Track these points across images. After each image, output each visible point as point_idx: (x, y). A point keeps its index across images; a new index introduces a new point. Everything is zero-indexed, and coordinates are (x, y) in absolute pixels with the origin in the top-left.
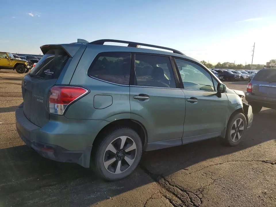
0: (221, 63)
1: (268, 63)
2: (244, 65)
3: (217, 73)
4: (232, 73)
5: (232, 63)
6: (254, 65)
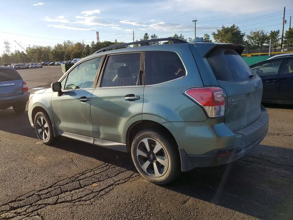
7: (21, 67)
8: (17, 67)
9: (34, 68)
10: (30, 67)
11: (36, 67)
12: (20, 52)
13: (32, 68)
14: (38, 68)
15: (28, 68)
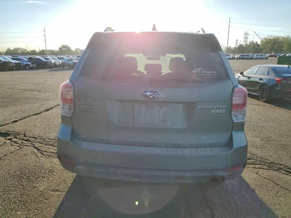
0: (12, 49)
1: (60, 48)
2: (38, 50)
3: (28, 60)
4: (45, 60)
5: (23, 49)
6: (48, 51)
7: (245, 57)
8: (241, 57)
9: (258, 59)
10: (254, 57)
11: (260, 58)
12: (254, 42)
13: (256, 59)
14: (263, 59)
15: (252, 58)
